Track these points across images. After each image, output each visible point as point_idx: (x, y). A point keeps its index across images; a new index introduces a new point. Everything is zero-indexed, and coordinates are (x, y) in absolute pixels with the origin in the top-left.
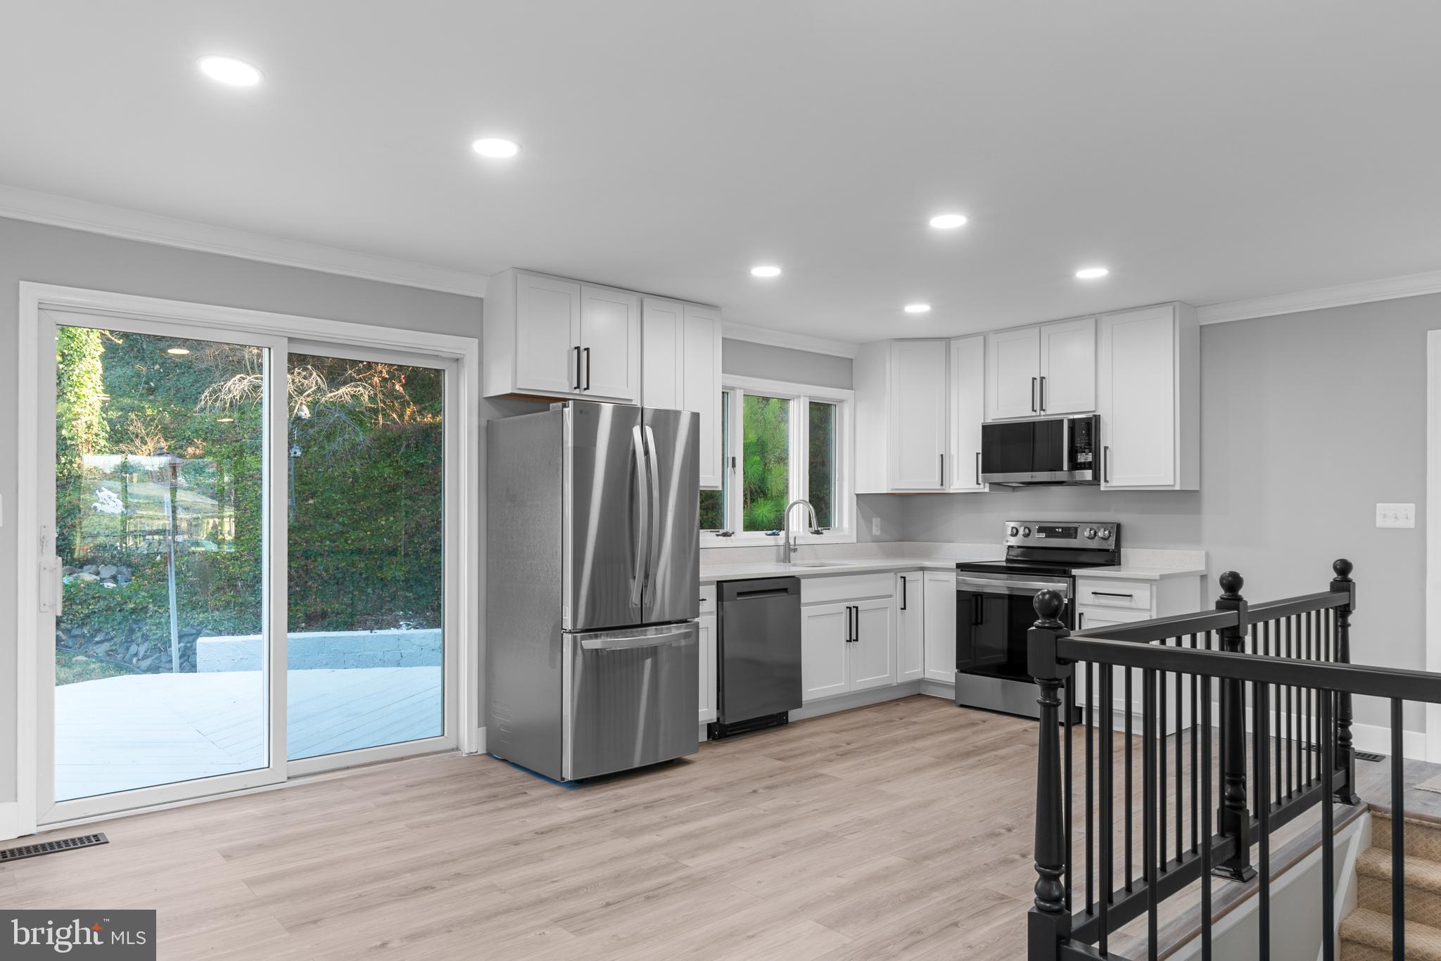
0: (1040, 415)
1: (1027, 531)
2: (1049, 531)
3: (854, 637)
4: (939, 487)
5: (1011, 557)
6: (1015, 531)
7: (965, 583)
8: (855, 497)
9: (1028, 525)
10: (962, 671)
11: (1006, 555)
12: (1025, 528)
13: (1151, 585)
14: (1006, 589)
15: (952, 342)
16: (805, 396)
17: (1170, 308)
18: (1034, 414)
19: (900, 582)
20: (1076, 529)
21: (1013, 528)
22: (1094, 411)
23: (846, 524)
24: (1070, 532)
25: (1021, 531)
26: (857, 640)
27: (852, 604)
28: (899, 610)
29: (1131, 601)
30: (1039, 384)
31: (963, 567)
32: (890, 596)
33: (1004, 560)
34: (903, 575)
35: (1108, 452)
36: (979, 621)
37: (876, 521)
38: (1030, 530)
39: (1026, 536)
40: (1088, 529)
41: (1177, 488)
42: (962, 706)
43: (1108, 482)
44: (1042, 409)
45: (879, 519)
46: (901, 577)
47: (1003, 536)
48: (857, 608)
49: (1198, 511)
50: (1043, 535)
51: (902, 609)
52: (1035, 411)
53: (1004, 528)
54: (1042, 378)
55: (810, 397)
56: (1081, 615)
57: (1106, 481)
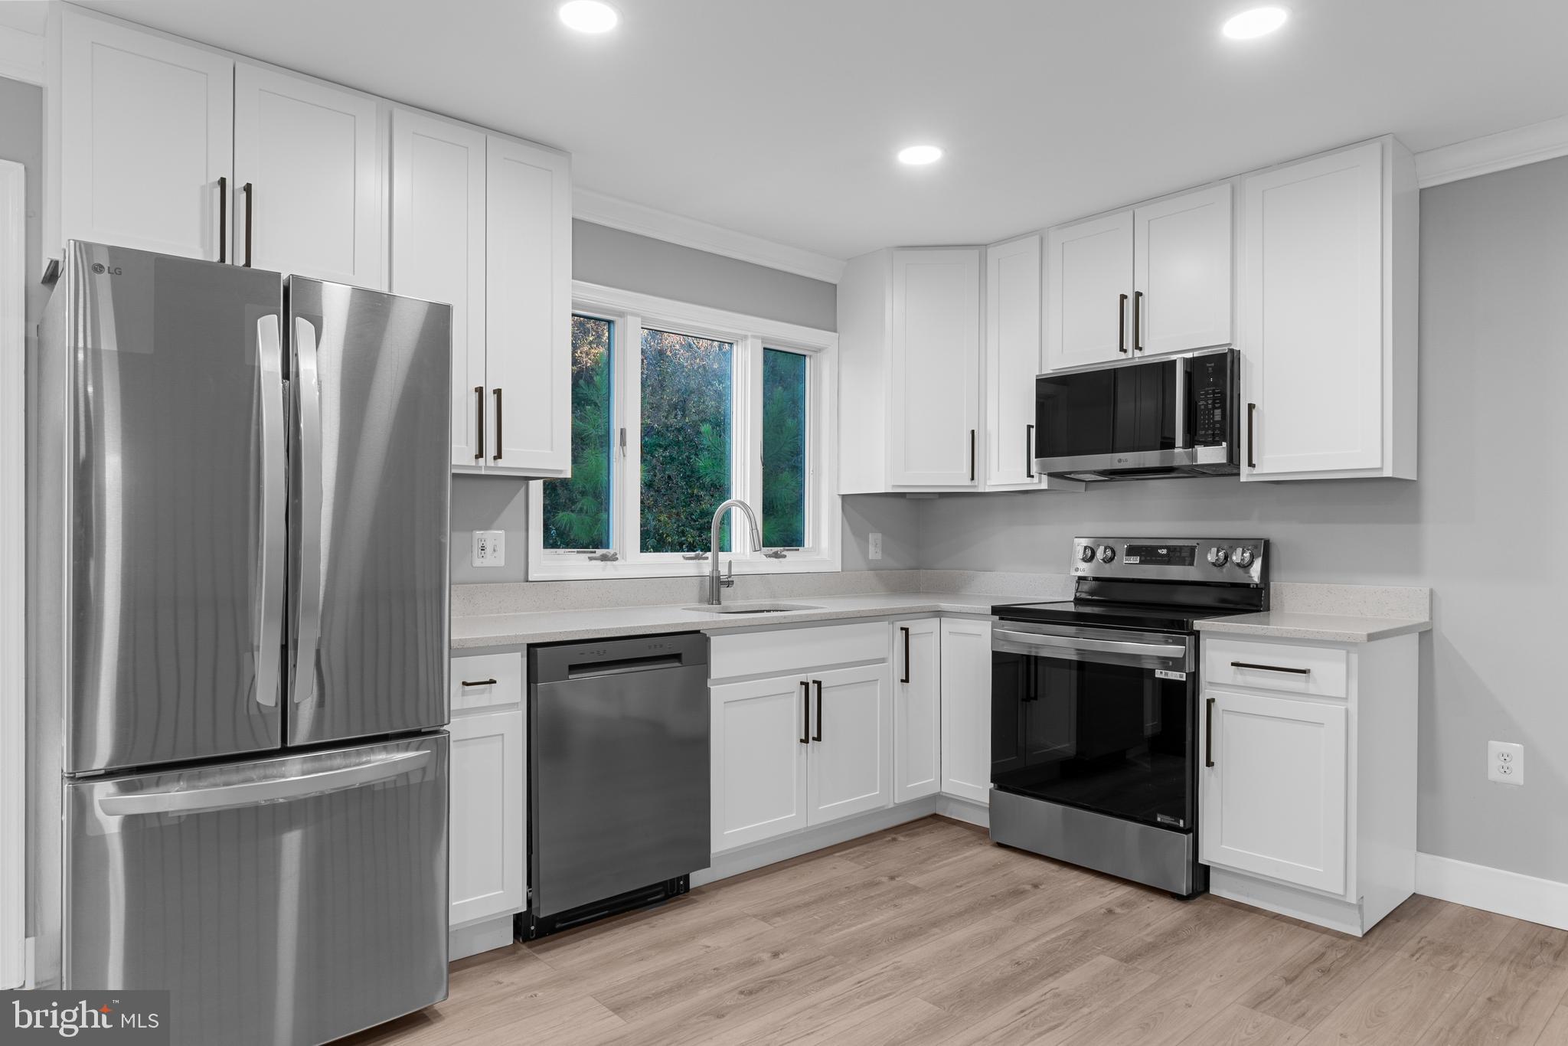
0: (1133, 358)
1: (1109, 553)
2: (1146, 552)
3: (813, 732)
4: (968, 482)
5: (1084, 596)
6: (1089, 553)
7: (1006, 639)
8: (839, 502)
9: (1111, 543)
10: (1000, 788)
11: (1074, 591)
12: (1105, 549)
13: (1348, 652)
14: (1074, 652)
15: (989, 250)
16: (754, 337)
17: (1375, 147)
18: (1123, 356)
19: (900, 636)
20: (1192, 549)
21: (1086, 548)
22: (1230, 344)
23: (825, 543)
24: (1181, 554)
25: (1100, 554)
26: (818, 738)
27: (810, 677)
28: (897, 682)
29: (1307, 682)
30: (1132, 307)
31: (1003, 613)
32: (883, 660)
33: (1072, 600)
34: (905, 624)
35: (1254, 413)
36: (1032, 694)
37: (874, 538)
38: (1113, 552)
39: (1108, 560)
40: (1214, 550)
41: (1388, 473)
42: (1001, 846)
43: (1254, 466)
44: (1137, 347)
45: (879, 536)
46: (902, 629)
47: (1070, 561)
48: (819, 683)
49: (1415, 517)
50: (1137, 560)
51: (902, 681)
52: (1125, 351)
53: (1071, 547)
54: (1138, 295)
55: (764, 340)
56: (1210, 702)
57: (1251, 464)
